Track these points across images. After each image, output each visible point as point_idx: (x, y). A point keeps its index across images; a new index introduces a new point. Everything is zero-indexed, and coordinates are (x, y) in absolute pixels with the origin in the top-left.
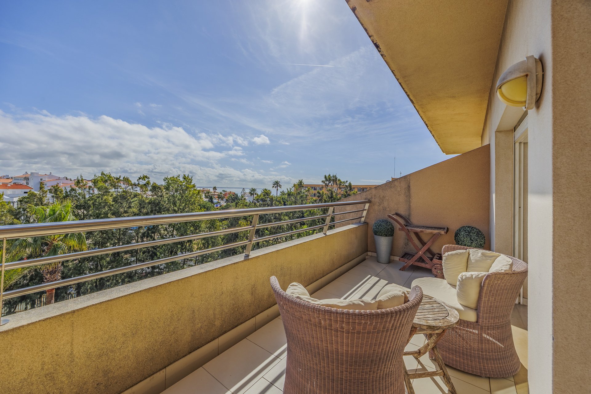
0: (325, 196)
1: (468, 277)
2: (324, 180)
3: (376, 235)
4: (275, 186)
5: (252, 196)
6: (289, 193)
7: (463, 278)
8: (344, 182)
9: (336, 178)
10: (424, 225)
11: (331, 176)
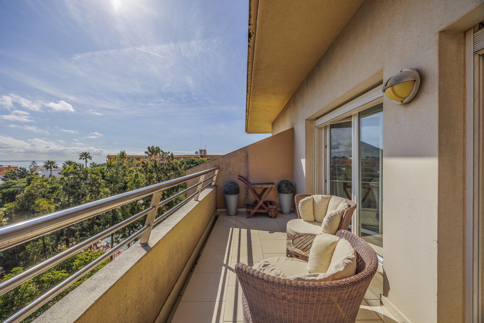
0: (149, 166)
1: (335, 215)
2: (147, 151)
3: (227, 194)
4: (84, 157)
5: (49, 170)
6: (109, 164)
7: (332, 216)
8: (166, 153)
9: (159, 149)
10: (259, 183)
11: (155, 147)
